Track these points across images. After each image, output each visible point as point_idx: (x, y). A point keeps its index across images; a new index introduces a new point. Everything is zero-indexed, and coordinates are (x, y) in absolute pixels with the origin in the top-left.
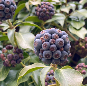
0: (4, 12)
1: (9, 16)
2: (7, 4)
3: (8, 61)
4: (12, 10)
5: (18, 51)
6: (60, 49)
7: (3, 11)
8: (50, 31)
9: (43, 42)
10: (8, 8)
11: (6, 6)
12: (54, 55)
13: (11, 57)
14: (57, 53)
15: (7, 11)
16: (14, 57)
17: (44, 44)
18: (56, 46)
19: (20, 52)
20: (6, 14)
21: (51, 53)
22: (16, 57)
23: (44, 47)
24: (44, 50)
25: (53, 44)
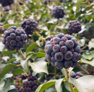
0: (16, 41)
1: (21, 44)
2: (18, 32)
3: (23, 88)
4: (23, 38)
5: (32, 78)
6: (71, 50)
7: (14, 39)
8: (59, 36)
9: (54, 45)
10: (19, 36)
11: (17, 34)
12: (65, 56)
13: (26, 84)
14: (68, 53)
15: (18, 39)
16: (29, 84)
17: (55, 46)
18: (67, 47)
19: (34, 79)
20: (17, 42)
21: (63, 54)
22: (31, 84)
23: (54, 49)
24: (55, 53)
25: (63, 46)
